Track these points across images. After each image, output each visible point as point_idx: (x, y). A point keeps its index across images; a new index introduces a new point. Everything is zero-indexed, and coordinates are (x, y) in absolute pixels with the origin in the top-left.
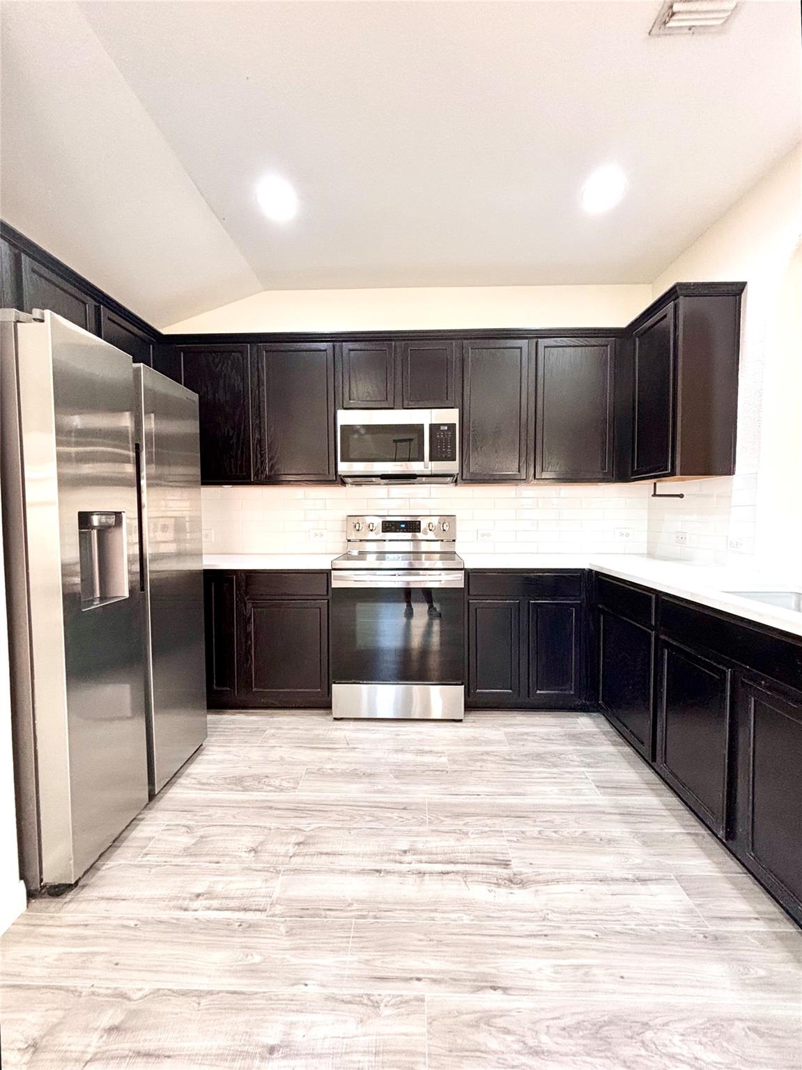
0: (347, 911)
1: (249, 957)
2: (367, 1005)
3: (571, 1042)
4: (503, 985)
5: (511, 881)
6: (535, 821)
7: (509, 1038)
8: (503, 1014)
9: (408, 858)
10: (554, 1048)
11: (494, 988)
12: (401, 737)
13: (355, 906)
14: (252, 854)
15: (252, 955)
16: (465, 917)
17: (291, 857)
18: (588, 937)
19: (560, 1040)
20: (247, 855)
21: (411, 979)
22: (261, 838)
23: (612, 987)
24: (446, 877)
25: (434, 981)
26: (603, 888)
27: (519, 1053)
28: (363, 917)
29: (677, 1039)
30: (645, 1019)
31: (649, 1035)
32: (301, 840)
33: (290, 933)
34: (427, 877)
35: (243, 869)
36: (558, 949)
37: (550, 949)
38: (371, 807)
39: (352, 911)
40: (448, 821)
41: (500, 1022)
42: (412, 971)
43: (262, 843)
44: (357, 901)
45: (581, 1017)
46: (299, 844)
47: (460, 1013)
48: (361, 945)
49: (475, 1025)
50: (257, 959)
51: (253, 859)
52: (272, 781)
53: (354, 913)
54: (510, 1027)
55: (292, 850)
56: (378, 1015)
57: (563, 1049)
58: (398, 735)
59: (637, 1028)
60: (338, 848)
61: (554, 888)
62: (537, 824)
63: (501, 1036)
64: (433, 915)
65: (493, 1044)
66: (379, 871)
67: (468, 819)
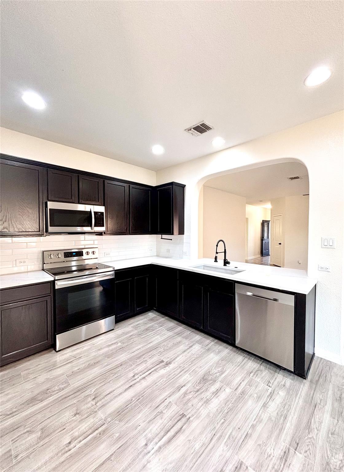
0: (132, 402)
1: (114, 437)
2: (160, 414)
3: (201, 384)
4: (183, 385)
5: (167, 364)
6: (160, 347)
7: (192, 393)
8: (187, 390)
9: (136, 377)
10: (200, 387)
11: (182, 387)
12: (96, 344)
13: (134, 399)
14: (77, 416)
15: (114, 436)
16: (164, 379)
17: (96, 404)
18: (190, 364)
19: (200, 385)
20: (75, 417)
21: (164, 401)
22: (75, 409)
23: (200, 370)
24: (151, 374)
25: (170, 396)
26: (186, 353)
27: (195, 394)
28: (139, 399)
29: (214, 370)
30: (209, 371)
31: (211, 373)
32: (93, 397)
33: (120, 421)
34: (146, 378)
35: (79, 422)
36: (187, 371)
37: (186, 371)
38: (110, 371)
39: (134, 401)
40: (138, 360)
41: (188, 392)
42: (162, 399)
43: (77, 410)
44: (133, 397)
45: (200, 379)
46: (94, 399)
47: (180, 397)
48: (145, 405)
49: (184, 396)
50: (117, 435)
51: (80, 416)
52: (53, 389)
53: (135, 401)
54: (191, 391)
55: (93, 403)
56: (164, 413)
57: (201, 387)
58: (94, 344)
59: (209, 373)
60: (111, 390)
61: (177, 360)
62: (161, 348)
63: (190, 394)
64: (156, 384)
65: (190, 396)
66: (131, 386)
67: (144, 357)
